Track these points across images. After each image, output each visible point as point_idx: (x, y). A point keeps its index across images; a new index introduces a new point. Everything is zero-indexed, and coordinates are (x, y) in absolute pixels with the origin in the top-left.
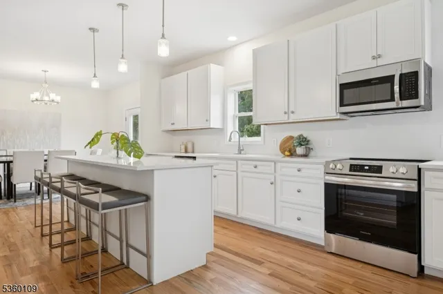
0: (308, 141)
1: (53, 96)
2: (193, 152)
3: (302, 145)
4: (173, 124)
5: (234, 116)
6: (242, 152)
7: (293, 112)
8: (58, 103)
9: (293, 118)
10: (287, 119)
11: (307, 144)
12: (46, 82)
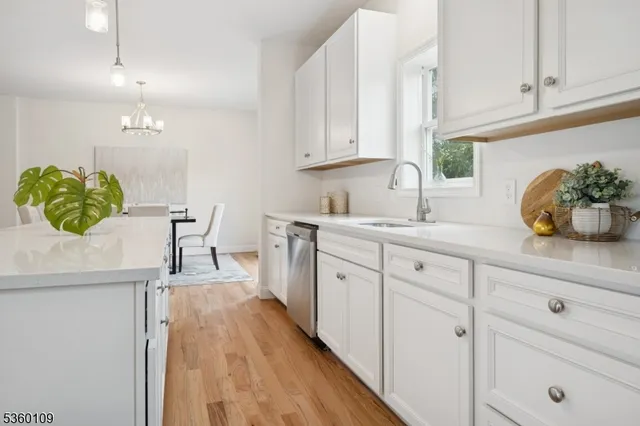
0: (624, 185)
1: (147, 120)
2: (347, 212)
3: (593, 200)
4: (307, 155)
5: (423, 130)
6: (428, 216)
7: (552, 82)
8: (159, 131)
9: (554, 103)
10: (531, 108)
11: (617, 196)
12: (142, 101)
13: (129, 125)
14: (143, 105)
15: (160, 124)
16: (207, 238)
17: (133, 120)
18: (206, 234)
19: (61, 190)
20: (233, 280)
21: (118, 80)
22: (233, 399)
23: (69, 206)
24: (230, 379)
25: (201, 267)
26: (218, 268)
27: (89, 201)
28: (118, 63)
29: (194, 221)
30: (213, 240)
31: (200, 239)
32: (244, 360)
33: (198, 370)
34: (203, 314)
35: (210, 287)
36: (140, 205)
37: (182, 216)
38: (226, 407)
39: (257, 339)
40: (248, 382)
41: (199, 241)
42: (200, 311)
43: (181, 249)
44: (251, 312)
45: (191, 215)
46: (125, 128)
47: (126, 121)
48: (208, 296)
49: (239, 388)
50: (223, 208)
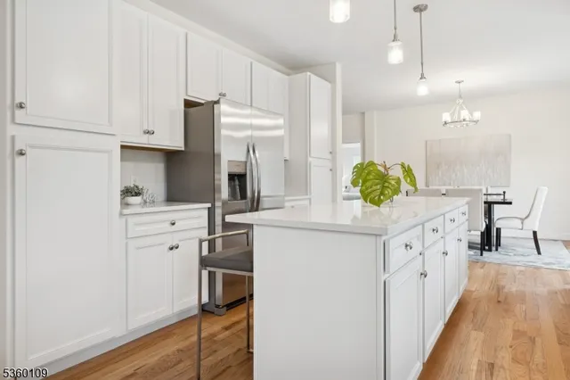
1: (465, 114)
8: (476, 122)
12: (460, 97)
13: (449, 120)
14: (461, 101)
15: (477, 115)
16: (526, 221)
17: (452, 115)
18: (526, 218)
19: (371, 177)
20: (554, 267)
21: (423, 90)
22: (506, 366)
23: (374, 188)
24: (510, 350)
25: (520, 250)
26: (539, 253)
27: (386, 184)
28: (422, 77)
29: (510, 203)
30: (534, 224)
31: (520, 221)
32: (533, 340)
33: (482, 334)
34: (506, 290)
35: (523, 268)
36: (461, 187)
37: (500, 198)
38: (496, 368)
39: (556, 327)
40: (529, 359)
41: (518, 223)
42: (503, 287)
43: (498, 230)
44: (562, 302)
45: (508, 198)
46: (446, 123)
47: (446, 117)
48: (518, 276)
49: (515, 360)
50: (546, 193)
